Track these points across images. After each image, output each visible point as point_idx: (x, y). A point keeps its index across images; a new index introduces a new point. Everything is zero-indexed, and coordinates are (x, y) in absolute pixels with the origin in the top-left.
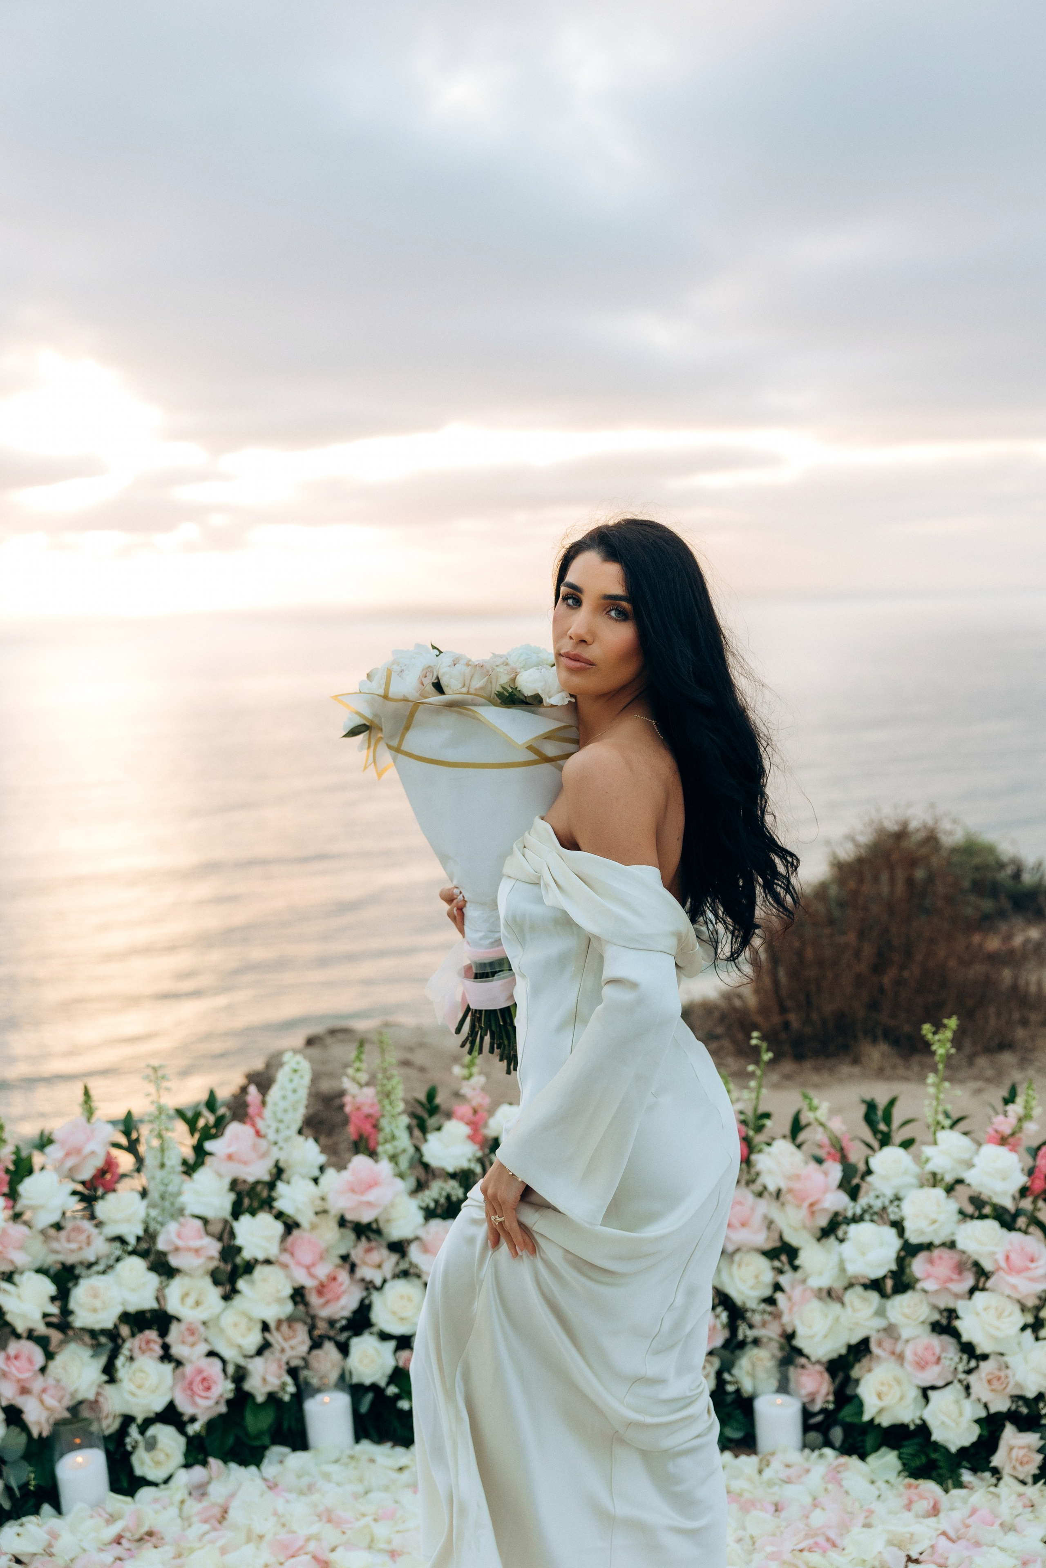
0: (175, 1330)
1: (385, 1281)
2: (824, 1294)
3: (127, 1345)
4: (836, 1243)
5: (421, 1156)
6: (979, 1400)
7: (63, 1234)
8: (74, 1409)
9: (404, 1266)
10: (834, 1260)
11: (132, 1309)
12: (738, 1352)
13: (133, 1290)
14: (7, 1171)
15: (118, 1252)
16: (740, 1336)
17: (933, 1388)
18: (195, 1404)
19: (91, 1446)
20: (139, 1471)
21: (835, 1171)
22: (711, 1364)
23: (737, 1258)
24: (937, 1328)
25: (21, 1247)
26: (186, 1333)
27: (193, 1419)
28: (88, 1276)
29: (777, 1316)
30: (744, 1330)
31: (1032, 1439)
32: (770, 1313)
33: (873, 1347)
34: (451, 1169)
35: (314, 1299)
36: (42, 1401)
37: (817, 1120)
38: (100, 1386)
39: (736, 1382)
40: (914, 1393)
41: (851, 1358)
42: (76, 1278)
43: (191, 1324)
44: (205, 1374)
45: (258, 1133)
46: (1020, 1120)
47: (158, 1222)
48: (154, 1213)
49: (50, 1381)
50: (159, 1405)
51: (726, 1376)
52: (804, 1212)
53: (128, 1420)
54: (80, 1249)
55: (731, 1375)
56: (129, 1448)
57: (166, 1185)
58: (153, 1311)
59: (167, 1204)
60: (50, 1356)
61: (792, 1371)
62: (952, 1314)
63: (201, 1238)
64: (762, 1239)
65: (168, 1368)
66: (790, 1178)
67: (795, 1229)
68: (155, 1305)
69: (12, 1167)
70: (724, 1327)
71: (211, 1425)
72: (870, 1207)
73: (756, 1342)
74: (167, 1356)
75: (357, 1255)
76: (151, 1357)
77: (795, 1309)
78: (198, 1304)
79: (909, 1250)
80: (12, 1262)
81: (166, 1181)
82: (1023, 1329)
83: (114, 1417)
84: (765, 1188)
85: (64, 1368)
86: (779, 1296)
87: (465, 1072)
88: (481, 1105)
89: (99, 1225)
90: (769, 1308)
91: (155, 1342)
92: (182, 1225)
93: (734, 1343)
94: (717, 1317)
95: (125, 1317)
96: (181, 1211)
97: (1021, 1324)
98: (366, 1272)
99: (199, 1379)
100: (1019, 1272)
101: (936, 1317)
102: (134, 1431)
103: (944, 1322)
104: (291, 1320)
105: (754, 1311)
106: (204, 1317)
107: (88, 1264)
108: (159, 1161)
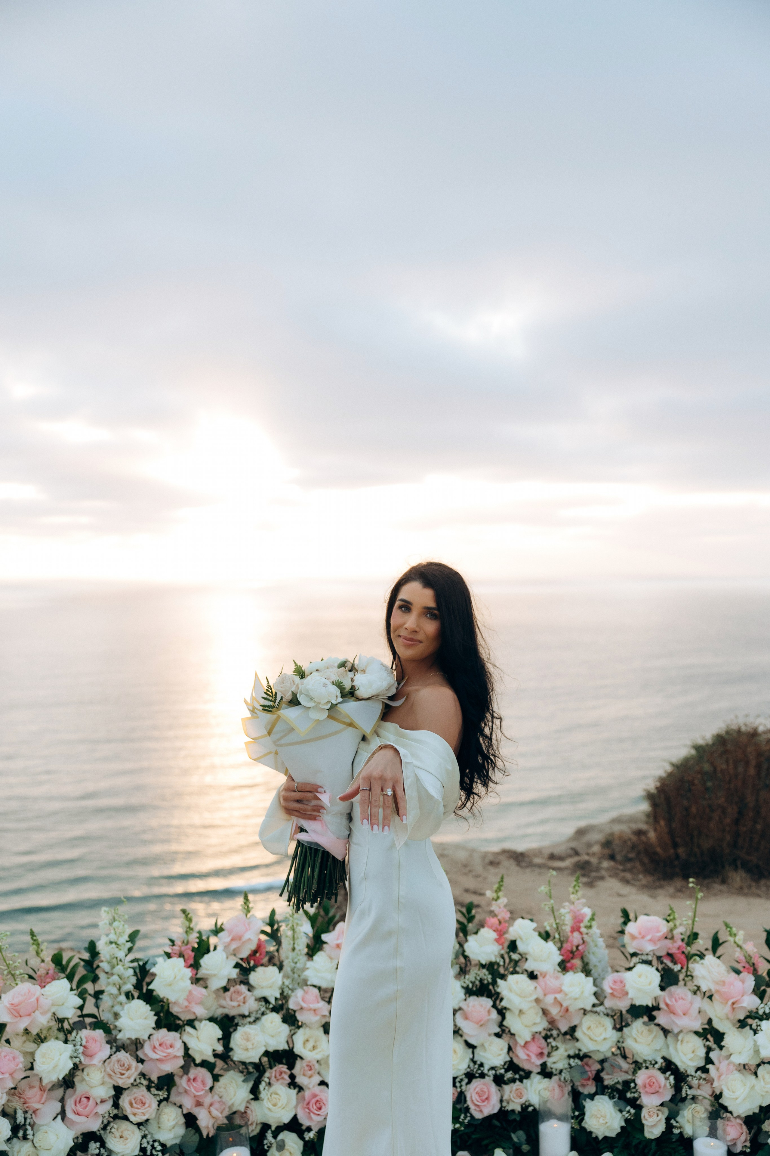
0: (299, 1065)
2: (742, 1067)
3: (267, 1074)
4: (752, 1032)
5: (464, 951)
7: (228, 994)
8: (230, 1117)
10: (750, 1044)
11: (271, 1049)
12: (680, 1104)
13: (272, 1036)
14: (193, 949)
15: (263, 1009)
16: (684, 1095)
18: (310, 1118)
19: (241, 1145)
21: (750, 981)
22: (663, 1113)
23: (680, 1037)
25: (201, 1003)
26: (306, 1068)
27: (309, 1129)
28: (244, 1025)
29: (711, 1081)
30: (686, 1091)
32: (705, 1079)
34: (484, 962)
36: (210, 1112)
37: (735, 942)
38: (248, 1102)
39: (680, 1127)
41: (762, 1116)
42: (236, 1026)
43: (309, 1062)
44: (318, 1098)
47: (290, 989)
48: (287, 982)
49: (216, 1098)
50: (286, 1119)
51: (673, 1121)
52: (728, 1008)
53: (266, 1127)
54: (239, 1005)
55: (677, 1122)
56: (266, 1147)
57: (296, 963)
58: (285, 1051)
59: (296, 976)
60: (216, 1078)
61: (720, 1122)
63: (318, 1002)
64: (698, 1025)
65: (293, 1092)
66: (717, 983)
67: (721, 1019)
68: (287, 1048)
69: (196, 946)
70: (671, 1088)
73: (694, 1098)
74: (293, 1084)
76: (282, 1084)
77: (722, 1078)
78: (314, 1047)
80: (194, 1013)
81: (296, 960)
83: (257, 1124)
84: (699, 988)
85: (225, 1088)
86: (710, 1067)
87: (495, 895)
88: (504, 918)
89: (251, 988)
90: (704, 1076)
91: (285, 1072)
92: (306, 992)
93: (679, 1098)
94: (667, 1079)
95: (267, 1053)
96: (305, 983)
99: (314, 1101)
102: (269, 1135)
105: (692, 1076)
106: (318, 1057)
107: (244, 1016)
108: (291, 946)
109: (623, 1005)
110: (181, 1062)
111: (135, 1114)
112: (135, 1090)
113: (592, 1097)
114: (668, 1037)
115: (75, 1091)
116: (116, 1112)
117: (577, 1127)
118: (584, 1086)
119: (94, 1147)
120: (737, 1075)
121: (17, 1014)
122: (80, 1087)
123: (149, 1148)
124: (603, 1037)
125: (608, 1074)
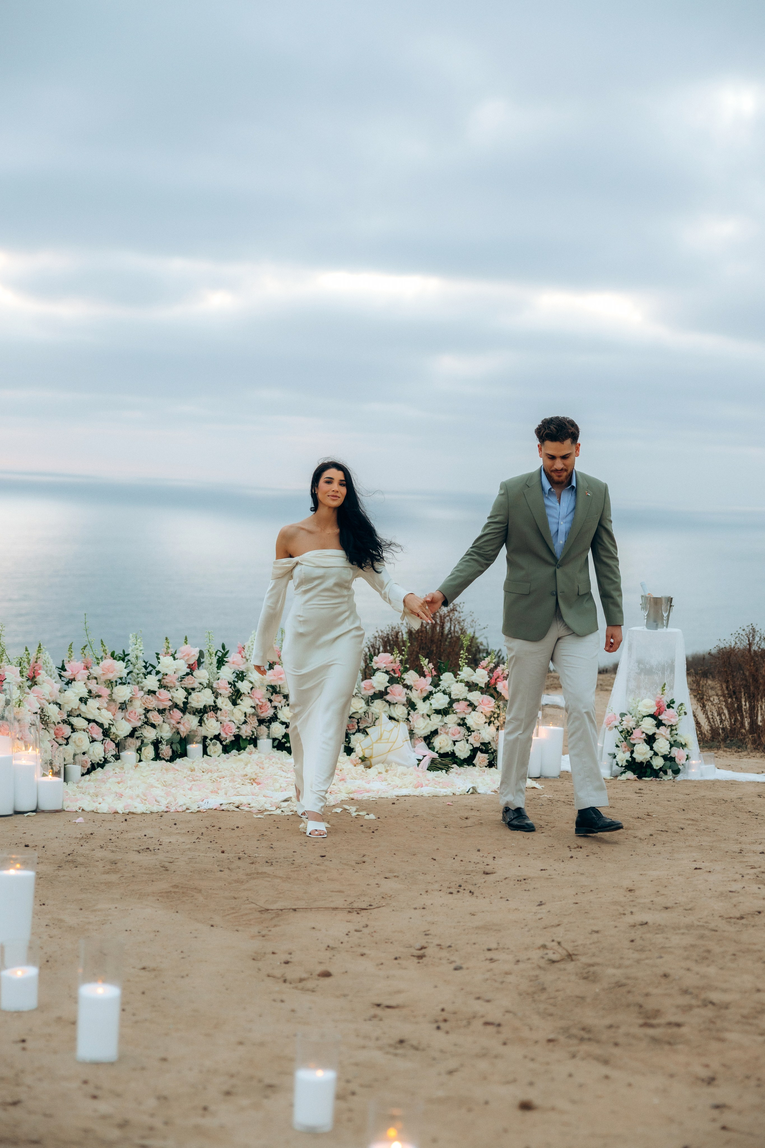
0: (220, 712)
1: (282, 707)
2: (424, 716)
3: (205, 716)
4: (429, 701)
6: (471, 744)
7: (186, 678)
8: (190, 732)
9: (287, 703)
10: (428, 706)
11: (207, 704)
13: (207, 699)
15: (202, 687)
17: (457, 741)
18: (226, 735)
20: (209, 753)
21: (429, 679)
23: (396, 705)
24: (459, 725)
26: (223, 714)
27: (225, 740)
28: (194, 692)
31: (486, 755)
33: (439, 731)
35: (259, 710)
36: (183, 727)
37: (424, 664)
38: (198, 726)
40: (451, 742)
41: (431, 736)
42: (190, 694)
43: (224, 711)
44: (229, 727)
45: (242, 657)
46: (489, 663)
47: (213, 680)
48: (211, 677)
50: (215, 734)
52: (419, 691)
53: (205, 738)
54: (192, 684)
56: (207, 745)
57: (213, 670)
58: (213, 706)
59: (214, 675)
62: (463, 719)
63: (227, 685)
64: (405, 701)
65: (218, 723)
66: (414, 681)
67: (415, 698)
68: (213, 704)
71: (232, 742)
72: (440, 690)
74: (218, 720)
75: (272, 698)
76: (213, 719)
77: (415, 720)
78: (226, 705)
79: (452, 702)
80: (174, 683)
82: (486, 723)
83: (203, 736)
84: (406, 685)
85: (188, 719)
86: (410, 717)
89: (195, 677)
91: (214, 715)
92: (220, 682)
95: (205, 706)
96: (219, 678)
97: (484, 721)
98: (275, 704)
99: (227, 728)
100: (485, 705)
101: (459, 721)
102: (208, 740)
103: (462, 723)
104: (253, 714)
106: (229, 709)
107: (193, 689)
108: (210, 662)
109: (371, 692)
110: (170, 703)
111: (154, 721)
112: (153, 712)
113: (354, 734)
114: (392, 706)
115: (127, 711)
116: (146, 720)
117: (347, 745)
118: (350, 729)
119: (137, 734)
120: (422, 719)
121: (107, 671)
122: (130, 709)
123: (160, 738)
124: (360, 706)
125: (362, 724)
